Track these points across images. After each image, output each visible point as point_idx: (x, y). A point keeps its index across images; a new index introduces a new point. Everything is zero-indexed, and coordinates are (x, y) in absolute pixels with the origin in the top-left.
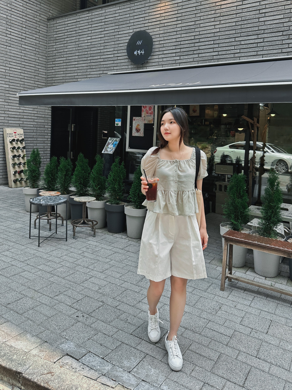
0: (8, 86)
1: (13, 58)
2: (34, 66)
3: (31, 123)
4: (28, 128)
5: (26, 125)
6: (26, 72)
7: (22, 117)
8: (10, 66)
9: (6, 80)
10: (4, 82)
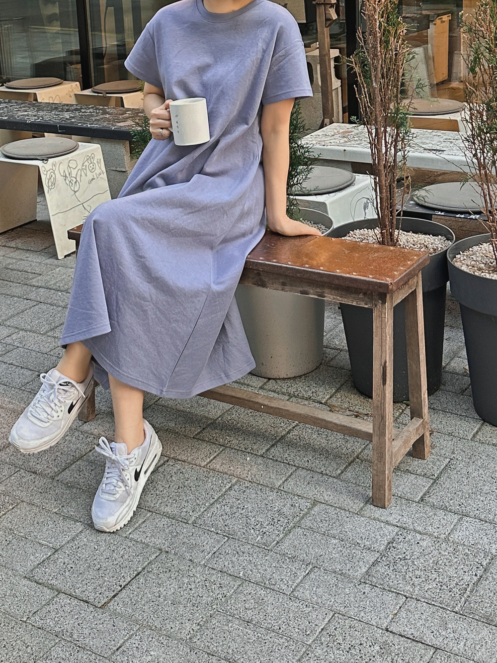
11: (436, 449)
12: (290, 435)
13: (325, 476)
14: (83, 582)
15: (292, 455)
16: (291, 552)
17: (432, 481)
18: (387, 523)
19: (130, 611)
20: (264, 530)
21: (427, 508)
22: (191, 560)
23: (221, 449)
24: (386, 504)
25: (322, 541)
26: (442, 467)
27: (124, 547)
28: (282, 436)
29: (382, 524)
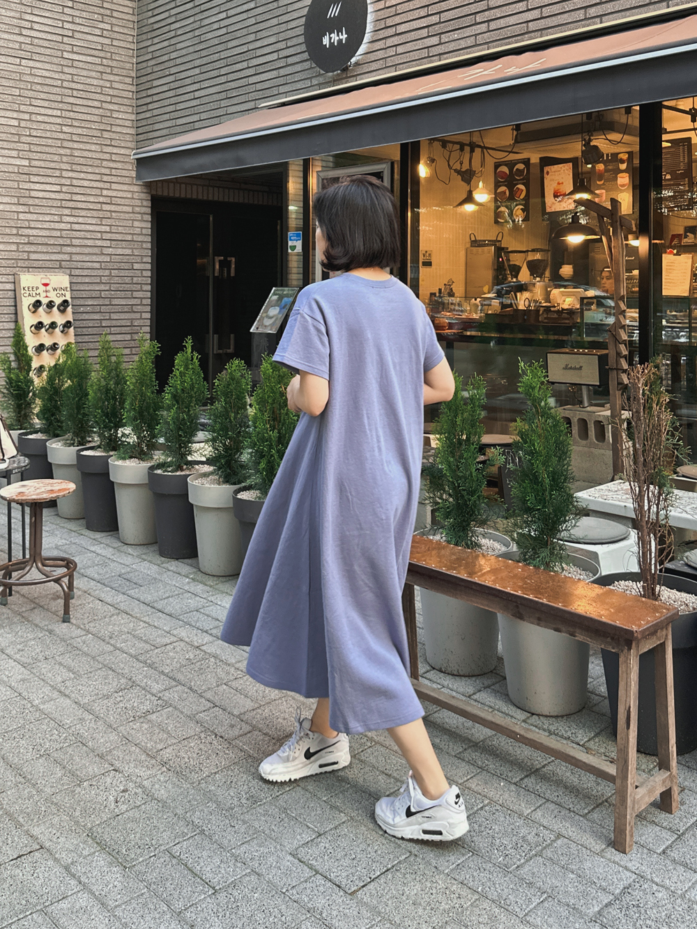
0: (28, 161)
1: (39, 87)
2: (100, 106)
3: (94, 258)
4: (85, 272)
5: (79, 265)
6: (75, 123)
7: (68, 242)
8: (31, 109)
9: (21, 146)
10: (16, 152)
11: (685, 806)
12: (543, 769)
13: (572, 813)
14: (339, 868)
15: (544, 787)
16: (529, 878)
17: (676, 836)
18: (626, 868)
19: (375, 902)
20: (507, 853)
21: (668, 862)
22: (436, 867)
23: (478, 771)
24: (627, 850)
25: (560, 874)
26: (689, 824)
27: (379, 843)
28: (537, 769)
29: (621, 869)
